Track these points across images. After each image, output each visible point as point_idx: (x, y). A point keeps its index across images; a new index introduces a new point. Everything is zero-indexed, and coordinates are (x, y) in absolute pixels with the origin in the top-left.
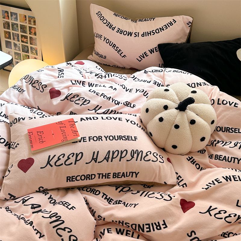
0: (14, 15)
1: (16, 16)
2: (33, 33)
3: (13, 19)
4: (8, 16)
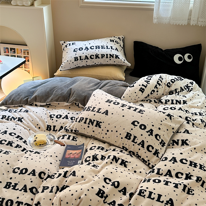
0: (12, 50)
1: (14, 50)
2: (27, 60)
3: (12, 53)
4: (8, 51)
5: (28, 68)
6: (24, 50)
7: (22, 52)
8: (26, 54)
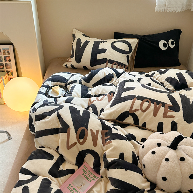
2: (8, 60)
5: (10, 69)
6: (3, 49)
7: (1, 52)
8: (7, 53)
